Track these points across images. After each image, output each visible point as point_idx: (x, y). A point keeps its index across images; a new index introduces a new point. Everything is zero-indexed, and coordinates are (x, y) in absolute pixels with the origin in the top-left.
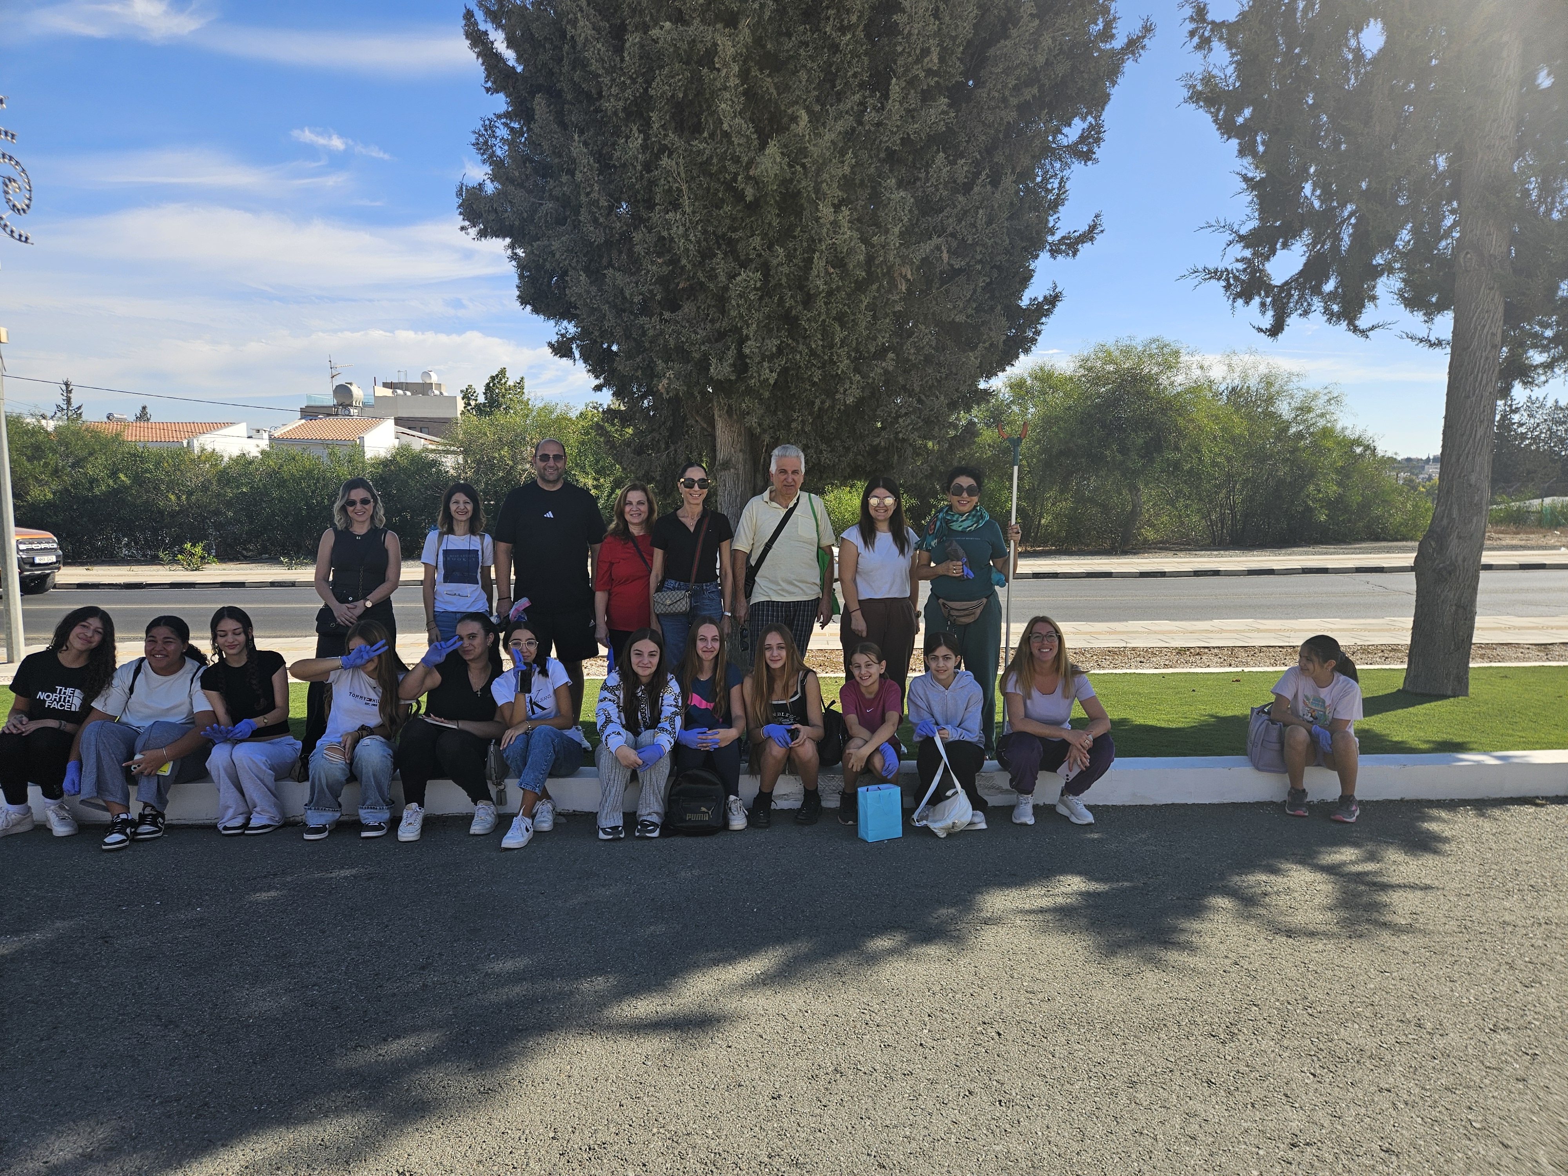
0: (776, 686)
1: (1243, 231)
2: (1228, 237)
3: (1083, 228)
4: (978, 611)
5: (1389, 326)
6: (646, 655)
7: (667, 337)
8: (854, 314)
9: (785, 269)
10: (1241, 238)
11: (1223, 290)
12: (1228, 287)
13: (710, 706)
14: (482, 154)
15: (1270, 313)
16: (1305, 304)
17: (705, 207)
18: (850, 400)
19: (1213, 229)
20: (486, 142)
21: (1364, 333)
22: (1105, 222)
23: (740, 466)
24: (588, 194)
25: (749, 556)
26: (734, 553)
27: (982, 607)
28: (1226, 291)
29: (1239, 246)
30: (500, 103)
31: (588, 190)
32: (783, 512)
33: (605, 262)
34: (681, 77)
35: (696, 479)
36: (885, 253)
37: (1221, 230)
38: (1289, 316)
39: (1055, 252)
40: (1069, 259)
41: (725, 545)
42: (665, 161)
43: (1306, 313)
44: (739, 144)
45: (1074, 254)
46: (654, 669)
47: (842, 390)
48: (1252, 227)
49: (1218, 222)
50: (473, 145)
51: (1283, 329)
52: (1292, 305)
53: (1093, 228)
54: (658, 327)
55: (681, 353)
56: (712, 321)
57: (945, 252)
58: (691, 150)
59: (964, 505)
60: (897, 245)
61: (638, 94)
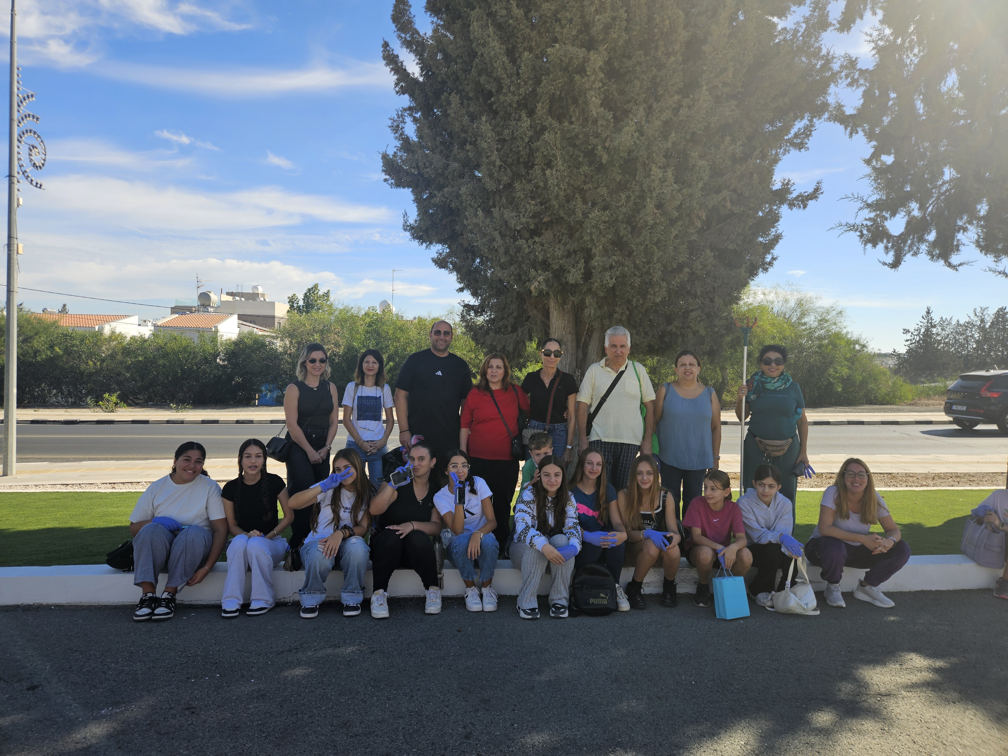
0: (644, 501)
1: (869, 202)
2: (859, 204)
3: (811, 190)
4: (786, 448)
5: (972, 264)
6: (553, 476)
7: (537, 253)
8: (666, 241)
9: (624, 210)
10: (869, 206)
11: (858, 238)
12: (862, 236)
13: (596, 514)
14: (395, 133)
15: (892, 253)
16: (915, 248)
17: (569, 167)
18: (658, 300)
19: (850, 199)
20: (398, 126)
21: (954, 267)
22: (824, 187)
23: (569, 344)
24: (488, 157)
25: (590, 406)
26: (578, 403)
27: (789, 445)
28: (861, 238)
29: (866, 211)
30: (405, 101)
31: (489, 154)
32: (614, 375)
33: (491, 203)
34: (561, 81)
35: (553, 350)
36: (690, 201)
37: (855, 200)
38: (905, 255)
39: (791, 205)
40: (801, 211)
41: (571, 398)
42: (546, 135)
43: (915, 254)
44: (602, 125)
45: (805, 207)
46: (559, 486)
47: (652, 292)
48: (875, 199)
49: (853, 195)
50: (390, 127)
51: (900, 264)
52: (907, 248)
53: (817, 190)
54: (532, 247)
55: (545, 265)
56: (565, 244)
57: (729, 201)
58: (563, 130)
59: (773, 372)
60: (699, 195)
61: (528, 92)
